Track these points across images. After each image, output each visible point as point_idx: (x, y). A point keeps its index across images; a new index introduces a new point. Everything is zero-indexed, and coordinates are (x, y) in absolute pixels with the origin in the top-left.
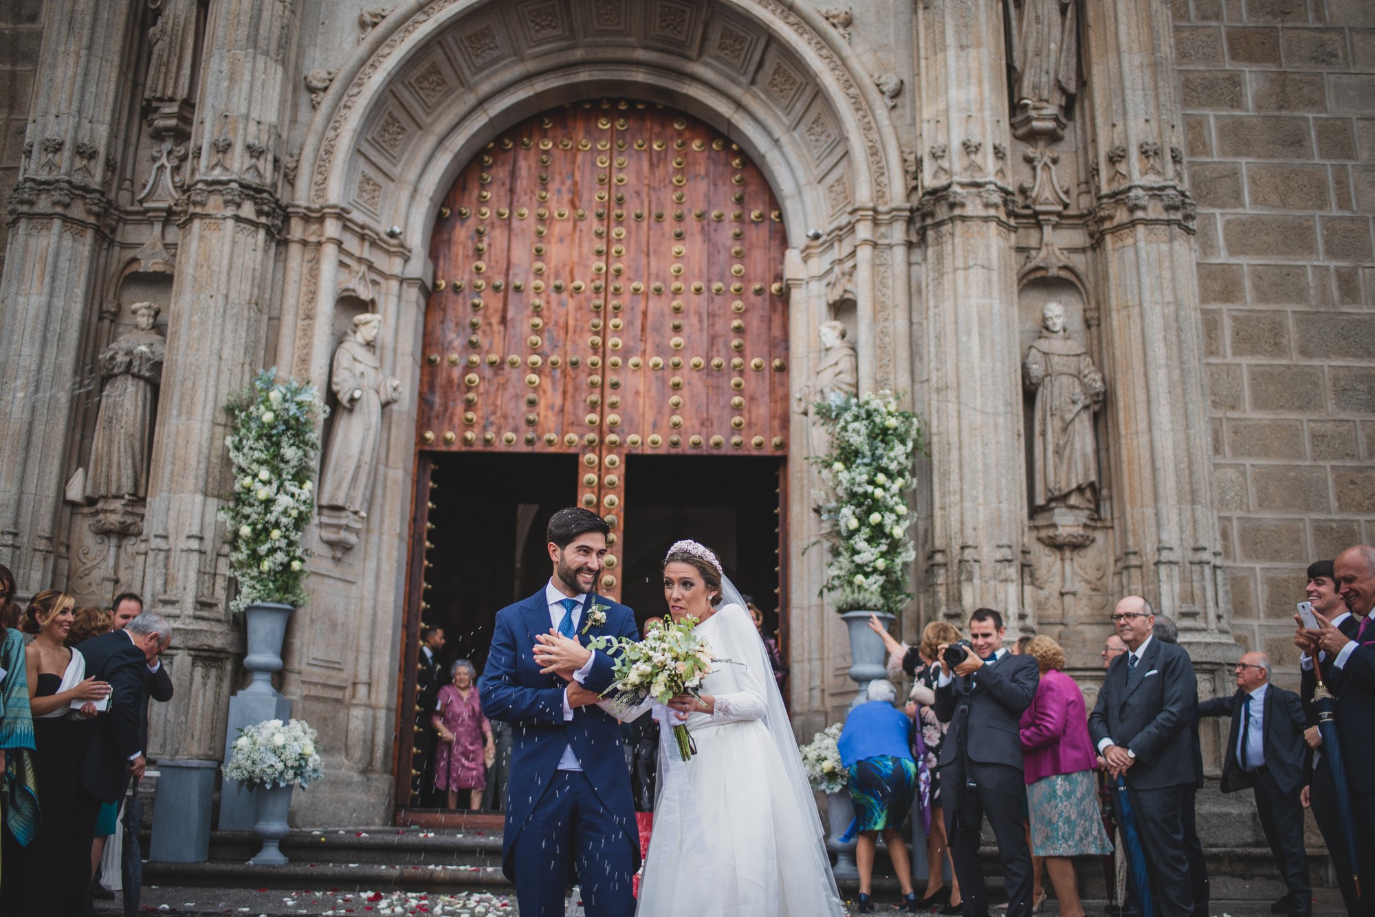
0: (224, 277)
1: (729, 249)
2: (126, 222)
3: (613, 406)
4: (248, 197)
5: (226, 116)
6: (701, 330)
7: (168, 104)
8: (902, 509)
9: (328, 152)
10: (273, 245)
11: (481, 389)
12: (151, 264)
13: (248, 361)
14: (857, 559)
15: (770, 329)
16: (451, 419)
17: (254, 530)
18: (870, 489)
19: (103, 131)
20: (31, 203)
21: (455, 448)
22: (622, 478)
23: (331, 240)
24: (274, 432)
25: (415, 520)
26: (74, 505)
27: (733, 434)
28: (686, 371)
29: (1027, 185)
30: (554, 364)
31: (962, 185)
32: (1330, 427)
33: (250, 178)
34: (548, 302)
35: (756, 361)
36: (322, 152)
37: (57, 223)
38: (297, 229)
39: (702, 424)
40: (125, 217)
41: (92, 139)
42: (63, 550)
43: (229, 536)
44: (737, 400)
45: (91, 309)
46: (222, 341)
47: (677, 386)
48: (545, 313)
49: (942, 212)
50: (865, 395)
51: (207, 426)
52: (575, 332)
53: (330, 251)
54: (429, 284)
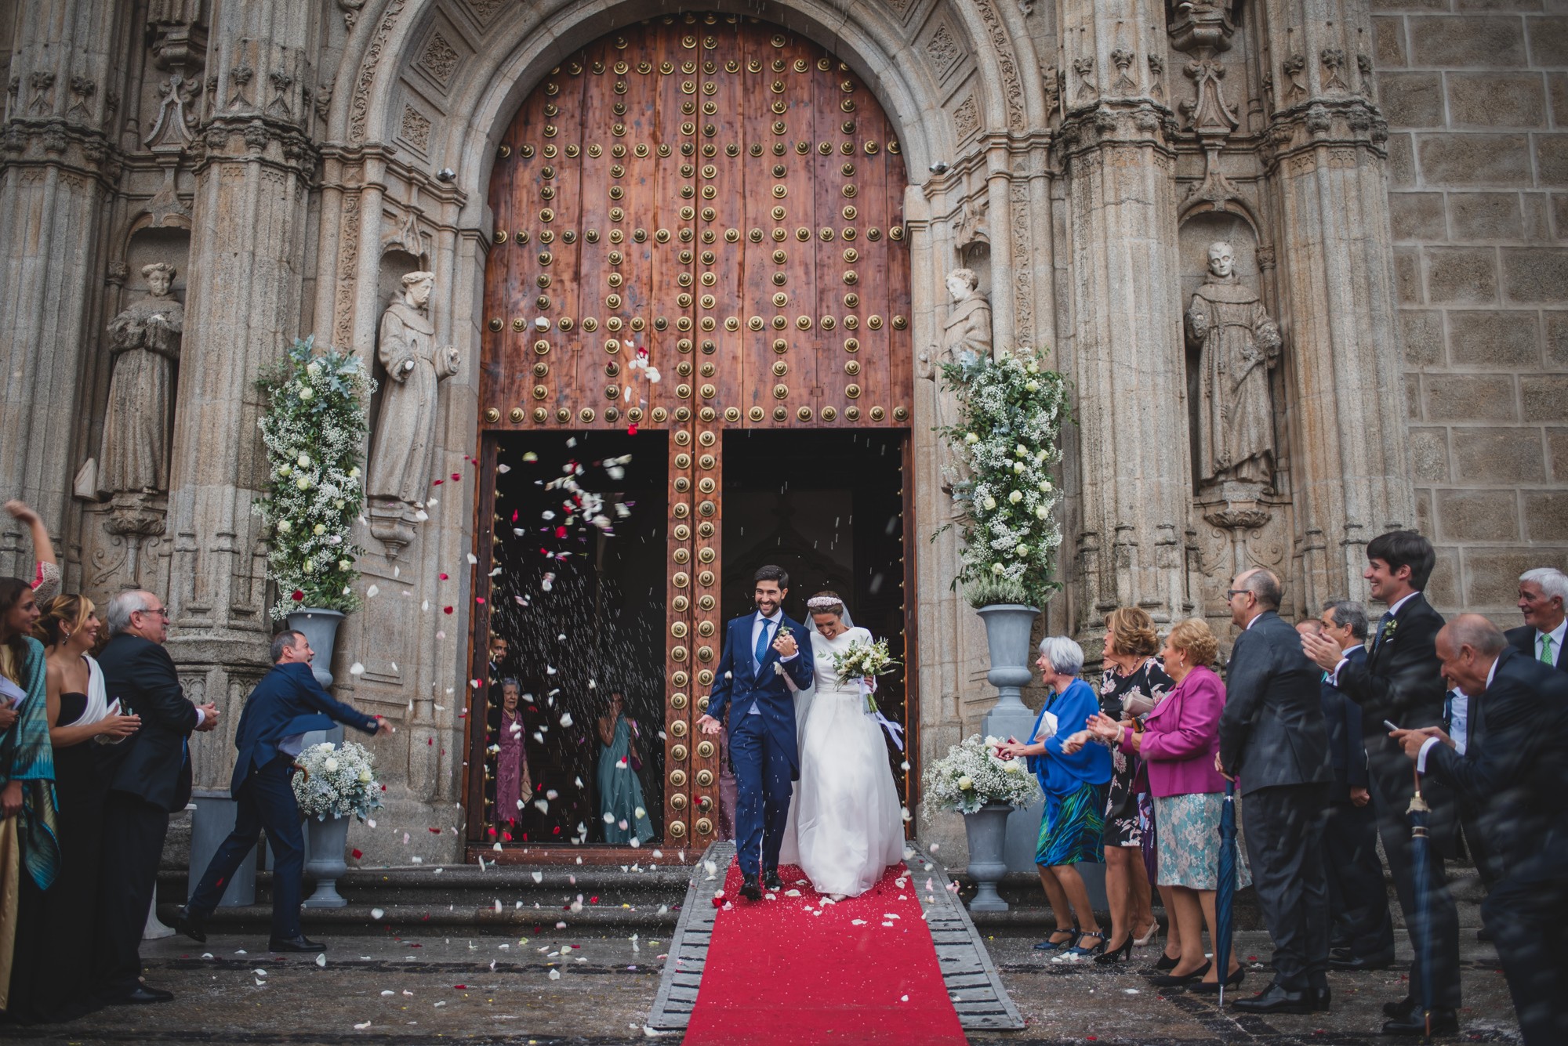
0: (249, 232)
1: (839, 187)
2: (132, 170)
3: (707, 374)
4: (275, 136)
5: (245, 41)
6: (808, 284)
7: (176, 29)
8: (1046, 486)
9: (367, 82)
10: (306, 192)
11: (553, 358)
12: (163, 218)
13: (280, 329)
14: (995, 544)
15: (888, 278)
16: (519, 393)
17: (294, 525)
18: (1009, 462)
19: (101, 62)
20: (20, 149)
21: (524, 427)
22: (719, 458)
23: (373, 185)
24: (314, 410)
25: (479, 511)
26: (84, 501)
27: (847, 404)
28: (791, 330)
29: (1187, 104)
30: (636, 326)
31: (1112, 105)
32: (1545, 381)
33: (276, 114)
34: (628, 254)
35: (873, 318)
36: (359, 81)
37: (51, 173)
38: (332, 174)
39: (811, 393)
40: (131, 164)
41: (88, 72)
42: (74, 553)
43: (266, 533)
44: (851, 363)
45: (96, 273)
46: (249, 306)
47: (781, 350)
48: (625, 267)
49: (1089, 138)
50: (1000, 356)
51: (235, 406)
52: (660, 289)
53: (372, 198)
54: (489, 236)
